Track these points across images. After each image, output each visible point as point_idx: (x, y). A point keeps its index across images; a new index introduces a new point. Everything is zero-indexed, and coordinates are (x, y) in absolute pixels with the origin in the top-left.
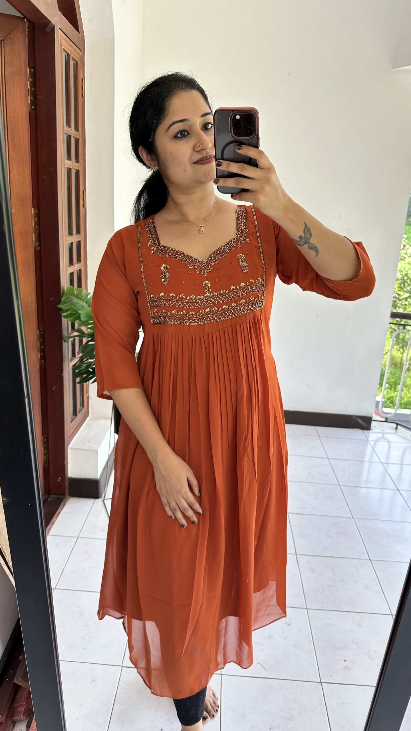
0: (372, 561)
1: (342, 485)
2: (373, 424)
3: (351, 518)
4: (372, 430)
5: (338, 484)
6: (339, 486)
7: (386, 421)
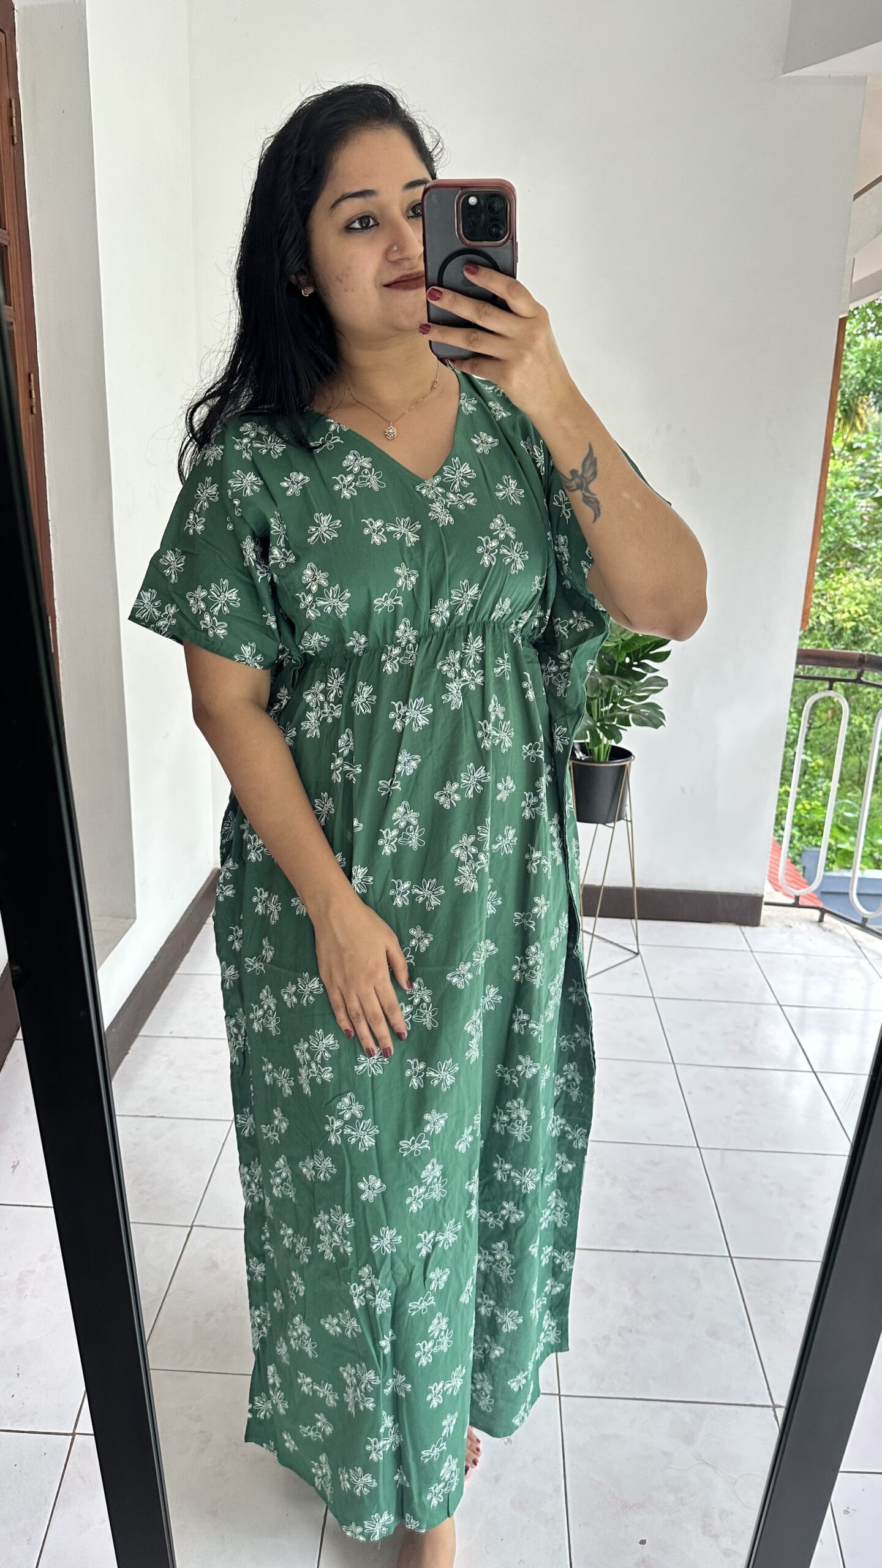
0: (734, 1260)
1: (678, 1064)
2: (765, 911)
3: (694, 1147)
4: (763, 926)
5: (671, 1061)
6: (673, 1065)
7: (796, 905)
